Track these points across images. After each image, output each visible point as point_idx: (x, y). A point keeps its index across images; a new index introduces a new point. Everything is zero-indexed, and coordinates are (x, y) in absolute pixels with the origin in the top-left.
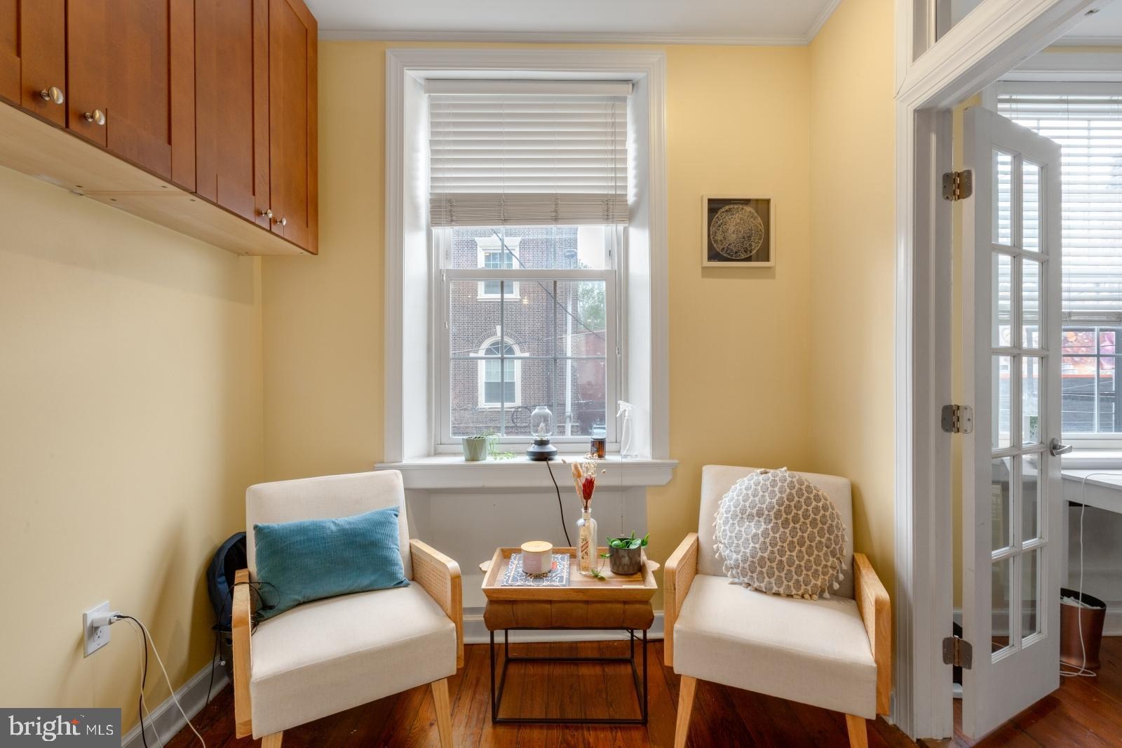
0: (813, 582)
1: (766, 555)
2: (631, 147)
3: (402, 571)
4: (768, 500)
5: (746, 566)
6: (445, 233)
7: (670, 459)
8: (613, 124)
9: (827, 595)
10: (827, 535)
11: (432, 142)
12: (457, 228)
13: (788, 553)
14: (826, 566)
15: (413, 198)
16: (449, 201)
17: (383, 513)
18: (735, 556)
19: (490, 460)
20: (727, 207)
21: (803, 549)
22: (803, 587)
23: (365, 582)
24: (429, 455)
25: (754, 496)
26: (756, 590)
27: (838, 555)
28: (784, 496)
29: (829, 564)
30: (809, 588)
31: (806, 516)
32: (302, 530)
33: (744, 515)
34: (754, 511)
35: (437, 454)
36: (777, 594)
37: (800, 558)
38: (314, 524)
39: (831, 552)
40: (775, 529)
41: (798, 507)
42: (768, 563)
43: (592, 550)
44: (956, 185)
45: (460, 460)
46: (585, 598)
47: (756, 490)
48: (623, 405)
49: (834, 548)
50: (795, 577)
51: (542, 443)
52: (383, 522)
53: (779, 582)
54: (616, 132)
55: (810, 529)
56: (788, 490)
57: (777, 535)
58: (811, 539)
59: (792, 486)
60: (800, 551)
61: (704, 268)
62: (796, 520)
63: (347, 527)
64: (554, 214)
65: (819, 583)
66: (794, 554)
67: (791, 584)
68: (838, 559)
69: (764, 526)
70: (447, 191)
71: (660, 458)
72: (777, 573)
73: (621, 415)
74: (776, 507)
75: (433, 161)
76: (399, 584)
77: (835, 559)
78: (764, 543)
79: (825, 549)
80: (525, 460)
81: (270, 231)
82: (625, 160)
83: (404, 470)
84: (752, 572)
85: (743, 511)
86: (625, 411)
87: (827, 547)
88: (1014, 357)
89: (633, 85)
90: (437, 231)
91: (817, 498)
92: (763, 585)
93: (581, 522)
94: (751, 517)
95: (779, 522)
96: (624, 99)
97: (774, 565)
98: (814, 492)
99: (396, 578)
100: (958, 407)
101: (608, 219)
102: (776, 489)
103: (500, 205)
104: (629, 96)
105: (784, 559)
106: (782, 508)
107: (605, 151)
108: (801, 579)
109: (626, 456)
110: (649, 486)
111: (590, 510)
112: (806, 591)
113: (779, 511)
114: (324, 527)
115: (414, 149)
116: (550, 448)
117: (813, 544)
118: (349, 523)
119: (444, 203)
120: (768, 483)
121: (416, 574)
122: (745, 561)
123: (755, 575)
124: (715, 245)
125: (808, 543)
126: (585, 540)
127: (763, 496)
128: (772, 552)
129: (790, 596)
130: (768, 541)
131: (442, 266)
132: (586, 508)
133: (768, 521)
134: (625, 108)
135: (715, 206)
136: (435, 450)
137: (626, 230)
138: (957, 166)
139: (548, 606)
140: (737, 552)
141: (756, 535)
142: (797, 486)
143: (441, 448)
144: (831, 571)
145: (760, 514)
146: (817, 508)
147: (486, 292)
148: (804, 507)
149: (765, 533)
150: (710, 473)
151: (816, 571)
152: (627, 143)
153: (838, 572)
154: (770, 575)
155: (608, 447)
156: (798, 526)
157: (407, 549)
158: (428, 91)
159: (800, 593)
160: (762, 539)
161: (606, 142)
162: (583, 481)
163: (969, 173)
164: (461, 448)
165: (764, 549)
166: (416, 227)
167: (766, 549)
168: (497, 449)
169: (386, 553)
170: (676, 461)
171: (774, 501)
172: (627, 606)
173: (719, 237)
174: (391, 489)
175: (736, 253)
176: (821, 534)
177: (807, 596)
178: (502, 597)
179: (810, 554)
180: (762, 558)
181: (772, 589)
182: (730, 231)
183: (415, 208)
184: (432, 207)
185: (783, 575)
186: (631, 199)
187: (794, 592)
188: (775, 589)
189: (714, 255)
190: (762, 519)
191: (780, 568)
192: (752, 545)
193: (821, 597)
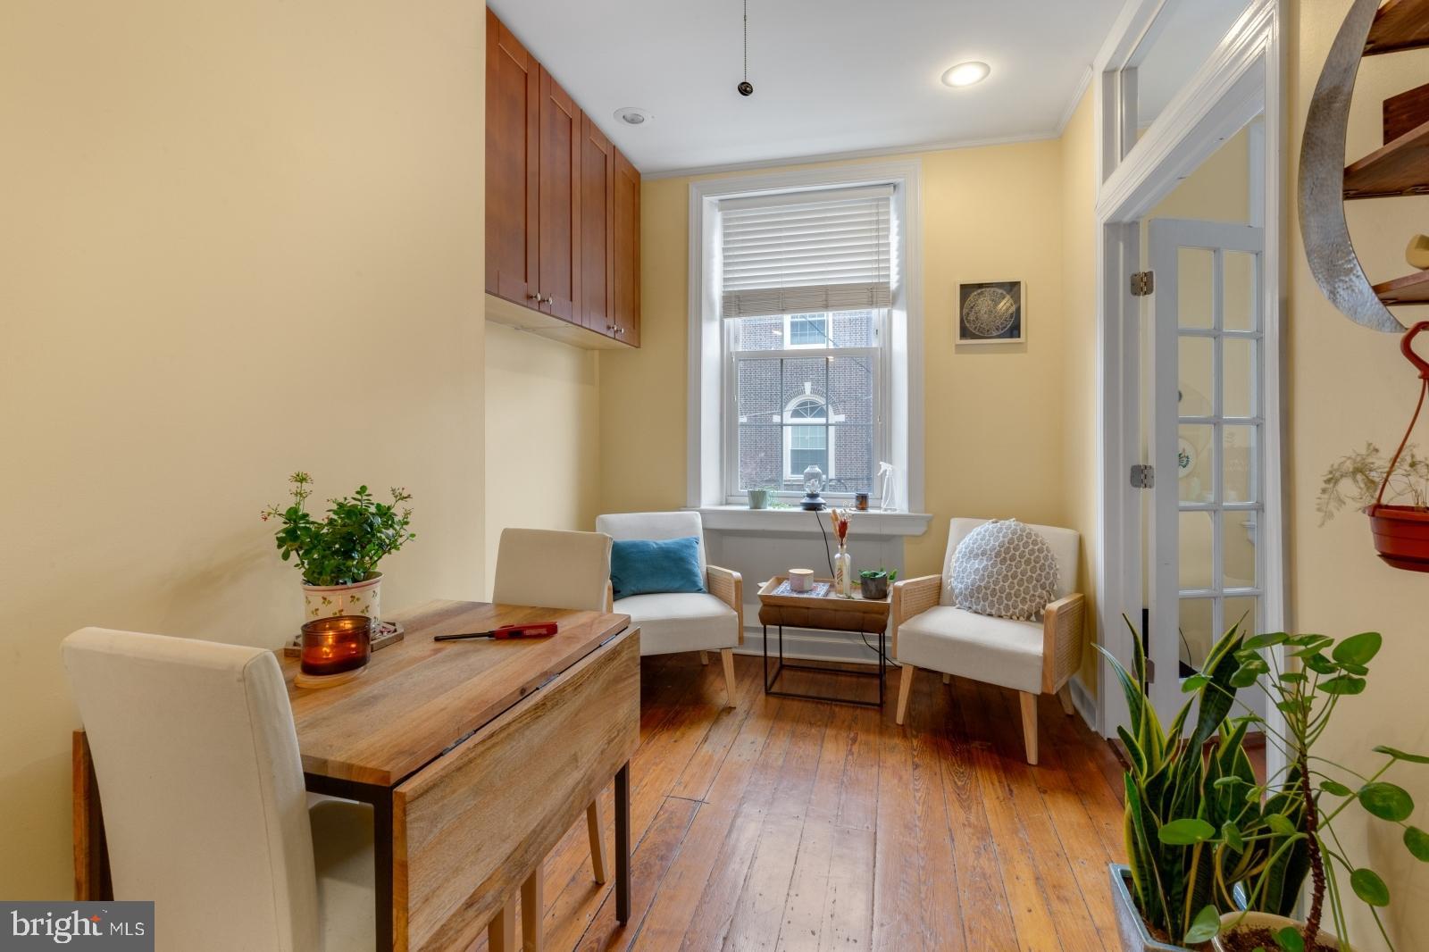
0: (1021, 606)
1: (982, 584)
2: (894, 240)
3: (701, 582)
4: (992, 542)
5: (967, 593)
6: (735, 323)
7: (926, 512)
8: (878, 222)
9: (1033, 618)
10: (1039, 572)
11: (724, 250)
12: (744, 318)
13: (1002, 583)
14: (1034, 595)
15: (710, 297)
16: (738, 297)
17: (688, 540)
18: (960, 586)
19: (769, 509)
20: (979, 291)
21: (1016, 581)
22: (1012, 610)
23: (677, 585)
24: (721, 504)
25: (982, 540)
26: (976, 612)
27: (1048, 588)
28: (1006, 540)
29: (1037, 594)
30: (1017, 611)
31: (1021, 556)
32: (634, 545)
33: (972, 554)
34: (980, 552)
35: (727, 503)
36: (990, 615)
37: (1011, 587)
38: (643, 542)
39: (1041, 585)
40: (994, 565)
41: (1016, 549)
42: (984, 591)
43: (846, 579)
44: (1142, 284)
45: (746, 508)
46: (834, 607)
47: (984, 535)
48: (884, 466)
49: (1044, 583)
50: (1005, 602)
51: (813, 496)
52: (689, 545)
53: (992, 605)
54: (881, 227)
55: (1023, 566)
56: (1010, 536)
57: (995, 570)
58: (1023, 574)
59: (1014, 533)
60: (1012, 583)
61: (957, 346)
62: (1012, 559)
63: (664, 546)
64: (825, 303)
65: (1026, 608)
66: (1006, 584)
67: (1002, 607)
68: (1047, 591)
69: (985, 563)
70: (736, 289)
71: (915, 512)
72: (990, 598)
73: (882, 475)
74: (998, 548)
75: (725, 265)
76: (699, 591)
77: (1044, 592)
78: (983, 575)
79: (1035, 582)
80: (800, 509)
81: (614, 339)
82: (888, 252)
83: (703, 513)
84: (971, 597)
85: (971, 552)
86: (886, 471)
87: (1037, 581)
88: (1215, 424)
89: (895, 187)
90: (729, 321)
91: (1035, 543)
92: (979, 607)
93: (838, 556)
94: (976, 556)
95: (999, 560)
96: (888, 199)
97: (988, 592)
98: (1033, 537)
99: (697, 586)
100: (1146, 467)
101: (872, 304)
102: (1001, 535)
103: (778, 298)
104: (891, 198)
105: (997, 588)
106: (1002, 549)
107: (870, 246)
108: (1010, 603)
109: (886, 510)
110: (907, 536)
111: (845, 547)
112: (1014, 613)
113: (1000, 551)
114: (648, 545)
115: (711, 256)
116: (820, 500)
117: (1025, 578)
118: (665, 544)
119: (733, 299)
120: (995, 530)
121: (711, 587)
122: (966, 589)
123: (973, 600)
124: (968, 325)
125: (1020, 576)
126: (840, 569)
127: (989, 540)
128: (989, 582)
129: (1000, 617)
130: (986, 574)
131: (732, 350)
132: (842, 545)
133: (989, 559)
134: (888, 206)
135: (966, 290)
136: (726, 500)
137: (890, 314)
138: (1143, 268)
139: (806, 611)
140: (962, 583)
141: (977, 569)
142: (1019, 532)
143: (731, 499)
144: (1038, 600)
145: (983, 554)
146: (1033, 550)
147: (792, 343)
148: (1022, 549)
149: (985, 568)
150: (955, 524)
151: (1025, 598)
152: (890, 237)
153: (1045, 601)
154: (985, 599)
155: (870, 502)
156: (1013, 563)
157: (705, 570)
158: (720, 210)
159: (1009, 614)
160: (981, 572)
161: (870, 238)
162: (839, 522)
163: (1151, 273)
164: (747, 500)
165: (982, 580)
166: (711, 319)
167: (984, 580)
168: (776, 501)
169: (690, 567)
170: (930, 515)
171: (997, 544)
172: (866, 615)
173: (972, 317)
174: (692, 525)
175: (988, 331)
176: (1033, 570)
177: (1014, 617)
178: (772, 602)
179: (1020, 585)
180: (980, 586)
181: (985, 611)
182: (982, 312)
183: (711, 305)
184: (724, 303)
185: (995, 599)
186: (893, 285)
187: (1003, 613)
188: (988, 611)
189: (965, 333)
190: (985, 558)
191: (993, 595)
192: (973, 576)
193: (1028, 618)
